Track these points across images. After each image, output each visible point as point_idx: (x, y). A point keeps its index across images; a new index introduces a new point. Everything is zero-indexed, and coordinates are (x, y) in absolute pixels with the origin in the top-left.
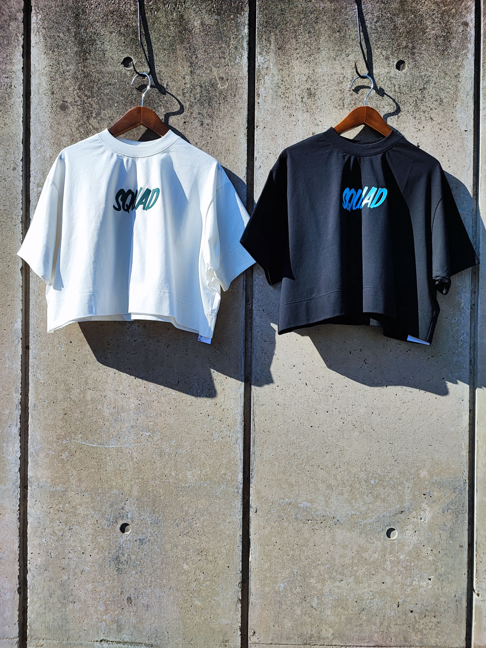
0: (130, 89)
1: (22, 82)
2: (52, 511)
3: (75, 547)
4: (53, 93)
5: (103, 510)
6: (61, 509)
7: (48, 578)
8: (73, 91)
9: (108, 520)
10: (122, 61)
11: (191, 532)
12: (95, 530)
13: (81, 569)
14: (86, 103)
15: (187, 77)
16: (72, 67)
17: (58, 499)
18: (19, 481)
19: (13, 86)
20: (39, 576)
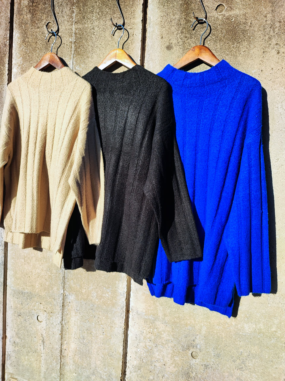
0: (220, 30)
1: (141, 31)
2: (145, 332)
3: (160, 360)
4: (162, 38)
5: (180, 339)
6: (151, 332)
7: (140, 375)
8: (177, 34)
9: (183, 346)
10: (215, 8)
11: (244, 368)
12: (173, 351)
13: (163, 375)
14: (186, 43)
15: (268, 15)
16: (177, 17)
17: (149, 325)
18: (125, 307)
19: (134, 34)
20: (134, 372)
